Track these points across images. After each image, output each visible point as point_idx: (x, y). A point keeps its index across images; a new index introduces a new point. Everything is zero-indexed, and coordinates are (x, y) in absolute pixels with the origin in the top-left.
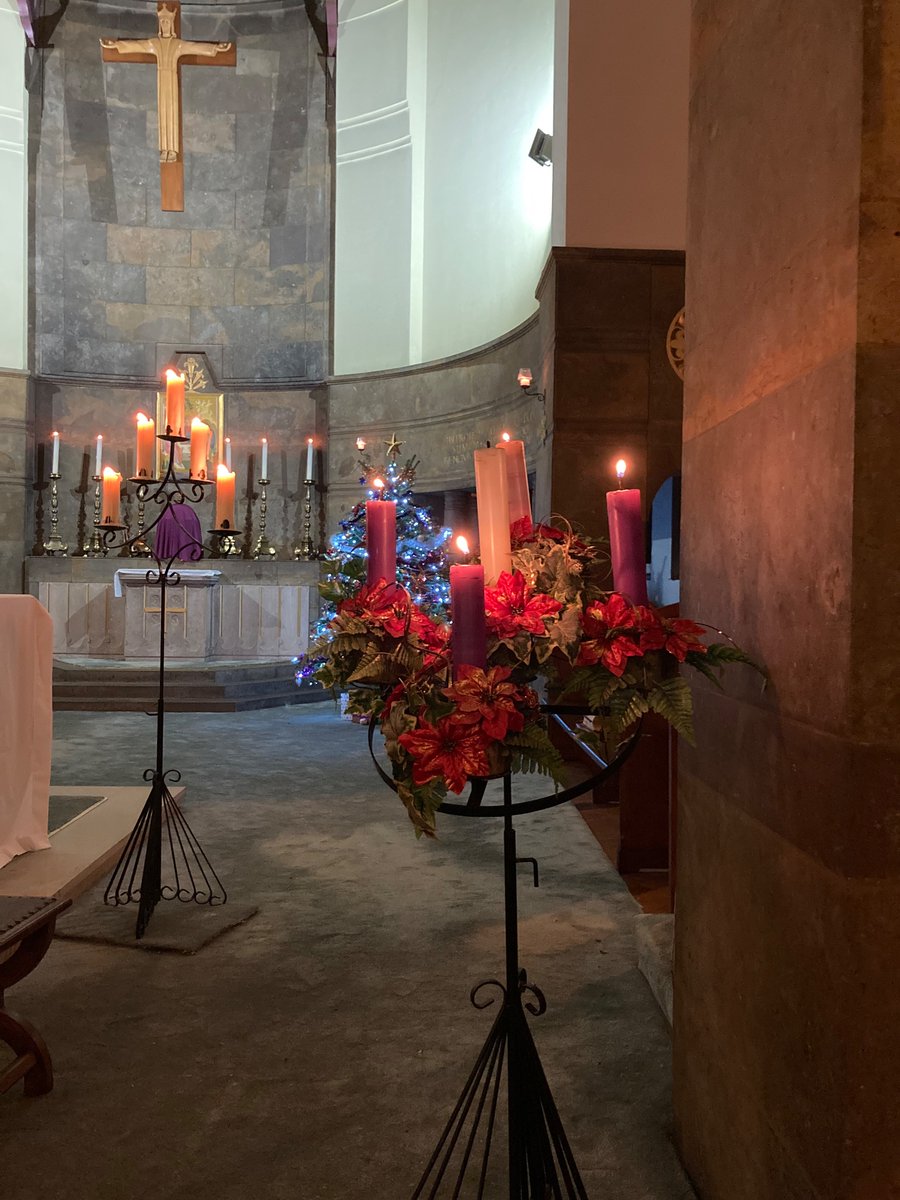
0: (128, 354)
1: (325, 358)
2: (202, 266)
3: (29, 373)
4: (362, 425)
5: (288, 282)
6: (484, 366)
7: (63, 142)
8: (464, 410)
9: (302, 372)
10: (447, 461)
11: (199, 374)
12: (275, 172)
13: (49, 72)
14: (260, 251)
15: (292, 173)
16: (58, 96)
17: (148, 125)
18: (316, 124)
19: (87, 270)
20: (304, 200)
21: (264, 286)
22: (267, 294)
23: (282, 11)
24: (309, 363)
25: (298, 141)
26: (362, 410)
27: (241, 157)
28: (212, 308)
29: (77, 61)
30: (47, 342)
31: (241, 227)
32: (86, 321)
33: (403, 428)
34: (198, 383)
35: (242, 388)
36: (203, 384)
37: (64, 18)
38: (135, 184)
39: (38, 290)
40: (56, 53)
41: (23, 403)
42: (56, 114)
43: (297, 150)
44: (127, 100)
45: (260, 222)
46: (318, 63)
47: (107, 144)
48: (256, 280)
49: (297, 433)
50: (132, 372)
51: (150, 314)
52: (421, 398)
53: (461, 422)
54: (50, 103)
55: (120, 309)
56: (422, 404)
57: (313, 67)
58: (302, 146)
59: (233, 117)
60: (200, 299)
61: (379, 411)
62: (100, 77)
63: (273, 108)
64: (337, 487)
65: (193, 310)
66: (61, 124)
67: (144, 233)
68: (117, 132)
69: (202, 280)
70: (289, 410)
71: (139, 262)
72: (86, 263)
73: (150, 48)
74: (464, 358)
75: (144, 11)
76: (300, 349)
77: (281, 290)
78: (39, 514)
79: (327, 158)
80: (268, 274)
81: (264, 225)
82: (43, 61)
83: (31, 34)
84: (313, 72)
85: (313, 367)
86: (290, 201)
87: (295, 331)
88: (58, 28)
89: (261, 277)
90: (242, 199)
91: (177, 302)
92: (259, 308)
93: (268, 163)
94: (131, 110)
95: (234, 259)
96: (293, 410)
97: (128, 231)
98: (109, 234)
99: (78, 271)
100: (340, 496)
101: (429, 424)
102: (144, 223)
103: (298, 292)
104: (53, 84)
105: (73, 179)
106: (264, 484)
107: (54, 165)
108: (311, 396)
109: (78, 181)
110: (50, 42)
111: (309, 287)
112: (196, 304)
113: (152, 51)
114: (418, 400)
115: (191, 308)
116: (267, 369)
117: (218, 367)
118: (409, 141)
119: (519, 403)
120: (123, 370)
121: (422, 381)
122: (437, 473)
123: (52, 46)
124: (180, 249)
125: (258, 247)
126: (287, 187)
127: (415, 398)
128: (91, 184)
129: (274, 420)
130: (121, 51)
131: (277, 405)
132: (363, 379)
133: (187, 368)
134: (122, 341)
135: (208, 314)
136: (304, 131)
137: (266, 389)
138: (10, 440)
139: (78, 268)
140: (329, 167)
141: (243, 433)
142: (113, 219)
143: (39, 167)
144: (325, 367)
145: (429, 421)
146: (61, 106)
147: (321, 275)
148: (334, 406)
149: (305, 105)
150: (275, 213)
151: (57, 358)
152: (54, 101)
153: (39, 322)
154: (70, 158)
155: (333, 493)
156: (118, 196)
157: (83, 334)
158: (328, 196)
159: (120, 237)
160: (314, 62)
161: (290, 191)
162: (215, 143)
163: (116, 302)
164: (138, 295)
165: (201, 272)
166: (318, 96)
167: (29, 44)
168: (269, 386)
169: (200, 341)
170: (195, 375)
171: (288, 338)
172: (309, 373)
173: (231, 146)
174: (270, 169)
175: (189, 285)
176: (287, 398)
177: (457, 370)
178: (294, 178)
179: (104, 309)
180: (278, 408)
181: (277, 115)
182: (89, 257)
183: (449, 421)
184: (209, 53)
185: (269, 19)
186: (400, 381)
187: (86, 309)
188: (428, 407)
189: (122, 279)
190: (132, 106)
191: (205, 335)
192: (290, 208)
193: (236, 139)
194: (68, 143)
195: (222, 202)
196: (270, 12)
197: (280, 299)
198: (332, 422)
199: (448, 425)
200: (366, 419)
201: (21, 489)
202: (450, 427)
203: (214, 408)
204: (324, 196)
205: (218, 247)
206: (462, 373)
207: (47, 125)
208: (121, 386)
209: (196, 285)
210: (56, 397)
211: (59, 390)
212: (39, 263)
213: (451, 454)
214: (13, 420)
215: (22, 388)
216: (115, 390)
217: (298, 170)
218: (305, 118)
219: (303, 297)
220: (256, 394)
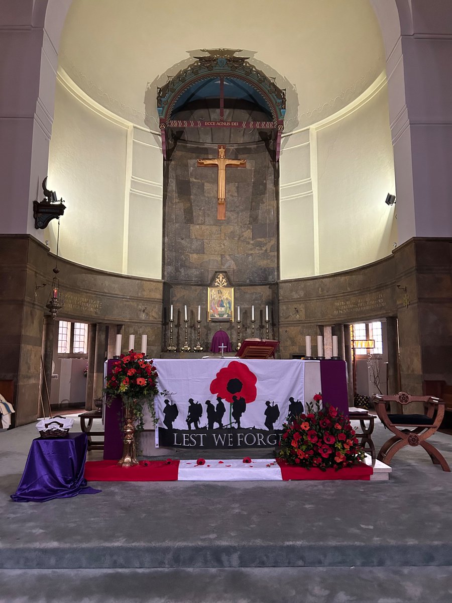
0: (198, 273)
1: (276, 273)
2: (226, 239)
3: (163, 281)
4: (294, 299)
5: (260, 245)
6: (354, 276)
7: (175, 195)
8: (344, 293)
9: (266, 278)
10: (336, 312)
11: (224, 280)
12: (254, 204)
13: (170, 169)
14: (248, 234)
15: (261, 204)
16: (173, 178)
17: (205, 188)
18: (270, 186)
19: (183, 242)
20: (266, 214)
21: (250, 246)
22: (251, 249)
23: (256, 146)
24: (269, 275)
25: (263, 192)
26: (294, 293)
27: (240, 198)
28: (230, 255)
29: (180, 165)
30: (170, 269)
31: (240, 224)
32: (183, 261)
33: (314, 300)
34: (224, 283)
35: (242, 286)
36: (225, 284)
37: (175, 150)
38: (200, 209)
39: (166, 250)
40: (173, 162)
41: (161, 292)
42: (173, 185)
43: (263, 195)
44: (198, 179)
45: (248, 222)
46: (270, 165)
47: (190, 195)
48: (246, 244)
49: (264, 302)
50: (199, 280)
51: (206, 258)
52: (322, 289)
53: (342, 297)
54: (171, 181)
55: (195, 256)
56: (322, 290)
57: (269, 165)
58: (264, 194)
59: (237, 184)
60: (225, 252)
61: (302, 294)
62: (188, 171)
63: (253, 180)
64: (283, 323)
65: (222, 256)
66: (174, 188)
67: (203, 227)
68: (194, 191)
69: (225, 245)
70: (260, 293)
71: (202, 238)
72: (182, 239)
73: (216, 162)
74: (343, 273)
75: (203, 146)
76: (265, 270)
77: (257, 248)
78: (165, 335)
79: (275, 199)
80: (252, 242)
81: (249, 224)
82: (168, 165)
83: (165, 156)
84: (268, 168)
85: (271, 277)
86: (260, 215)
87: (263, 263)
88: (173, 154)
89: (249, 243)
90: (241, 214)
91: (216, 253)
92: (248, 255)
93: (251, 200)
94: (199, 182)
95: (238, 236)
96: (262, 293)
97: (198, 227)
98: (191, 228)
99: (180, 242)
100: (285, 327)
101: (326, 298)
102: (203, 224)
103: (264, 249)
104: (172, 174)
105: (179, 208)
106: (253, 322)
107: (172, 203)
108: (269, 288)
109: (180, 209)
110: (170, 159)
111: (268, 246)
112: (223, 254)
113: (217, 163)
114: (320, 289)
115: (221, 255)
116: (252, 278)
117: (232, 278)
118: (312, 192)
119: (375, 290)
120: (196, 279)
121: (322, 282)
122: (331, 317)
123: (171, 160)
124: (217, 233)
125: (248, 232)
126: (258, 209)
127: (319, 288)
128: (185, 210)
129: (254, 297)
130: (205, 163)
131: (255, 291)
132: (294, 281)
133: (219, 278)
134: (196, 268)
135: (228, 257)
136: (265, 188)
137: (251, 285)
138: (157, 307)
139: (180, 241)
140: (275, 201)
141: (242, 302)
142: (192, 222)
143: (167, 204)
144: (276, 277)
145: (326, 297)
146: (174, 182)
147: (273, 242)
148: (281, 292)
149: (265, 179)
150: (254, 219)
151: (172, 275)
152: (172, 180)
153: (166, 262)
154: (177, 201)
155: (281, 326)
156: (194, 214)
157: (182, 266)
158: (275, 212)
159: (195, 229)
160: (269, 164)
161: (260, 211)
162: (230, 194)
163: (193, 253)
164: (201, 251)
165: (225, 241)
166: (271, 176)
167: (164, 160)
168: (252, 284)
169: (224, 268)
170: (222, 280)
171: (260, 266)
172: (269, 279)
173: (236, 194)
174: (252, 203)
175: (221, 246)
176: (259, 289)
177: (339, 277)
178: (261, 206)
179: (189, 256)
180: (256, 293)
181: (254, 183)
182: (184, 237)
183: (337, 297)
184: (238, 164)
185: (250, 148)
186: (311, 282)
187: (183, 256)
188: (325, 292)
189: (195, 245)
190: (199, 181)
191: (227, 265)
192: (260, 217)
193: (238, 192)
194: (177, 195)
195: (232, 215)
196: (251, 146)
197: (257, 251)
198: (280, 298)
199: (335, 298)
200: (296, 296)
201: (160, 326)
202: (337, 299)
203: (230, 293)
204: (274, 213)
205: (231, 232)
206: (342, 279)
207: (169, 189)
208: (195, 285)
209: (223, 246)
210: (171, 290)
211: (172, 287)
212: (166, 239)
213: (337, 309)
214: (158, 299)
215: (161, 286)
216: (193, 287)
217: (264, 203)
218: (266, 184)
219: (266, 250)
220: (246, 287)
